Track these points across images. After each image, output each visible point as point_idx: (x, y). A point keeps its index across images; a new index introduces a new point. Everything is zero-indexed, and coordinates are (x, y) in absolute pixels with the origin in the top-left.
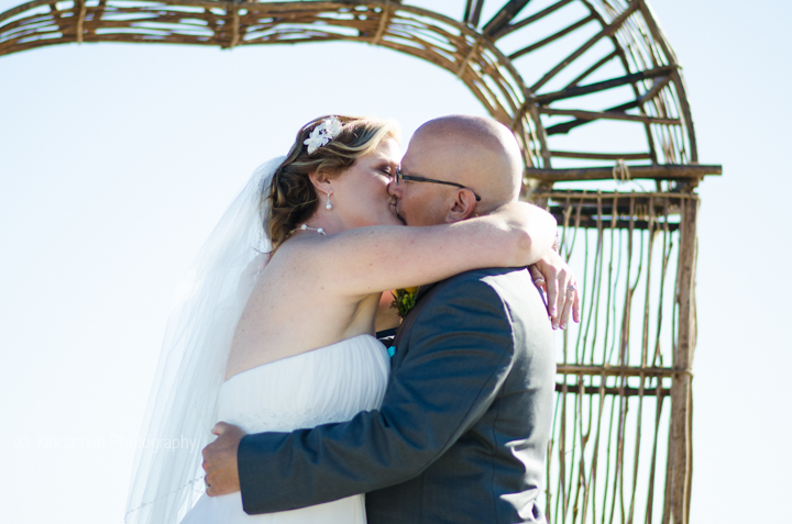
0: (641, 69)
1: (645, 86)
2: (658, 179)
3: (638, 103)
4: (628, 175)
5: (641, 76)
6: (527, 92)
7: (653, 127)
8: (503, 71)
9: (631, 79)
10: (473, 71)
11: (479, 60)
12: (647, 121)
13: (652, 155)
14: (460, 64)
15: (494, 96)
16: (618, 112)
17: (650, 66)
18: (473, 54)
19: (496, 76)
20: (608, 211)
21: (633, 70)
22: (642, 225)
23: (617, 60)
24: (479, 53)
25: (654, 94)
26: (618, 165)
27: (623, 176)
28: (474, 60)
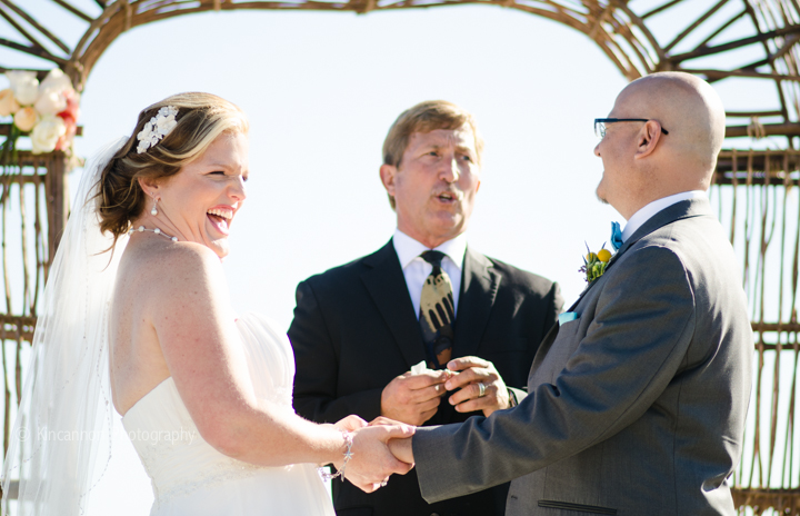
0: (772, 27)
1: (775, 45)
2: (790, 136)
3: (769, 60)
4: (763, 132)
5: (772, 34)
6: (661, 52)
7: (784, 84)
8: (636, 31)
9: (761, 38)
10: (606, 33)
11: (612, 20)
12: (778, 78)
13: (784, 112)
14: (592, 25)
15: (627, 57)
16: (749, 70)
17: (781, 24)
18: (606, 16)
19: (629, 36)
20: (742, 168)
21: (764, 29)
22: (776, 182)
23: (747, 19)
24: (611, 14)
25: (785, 51)
26: (753, 124)
27: (757, 133)
28: (607, 21)
